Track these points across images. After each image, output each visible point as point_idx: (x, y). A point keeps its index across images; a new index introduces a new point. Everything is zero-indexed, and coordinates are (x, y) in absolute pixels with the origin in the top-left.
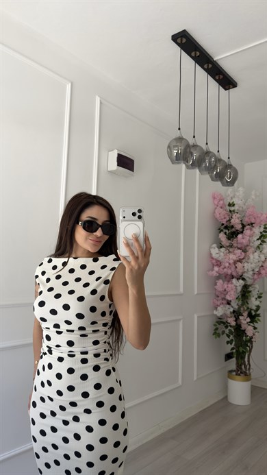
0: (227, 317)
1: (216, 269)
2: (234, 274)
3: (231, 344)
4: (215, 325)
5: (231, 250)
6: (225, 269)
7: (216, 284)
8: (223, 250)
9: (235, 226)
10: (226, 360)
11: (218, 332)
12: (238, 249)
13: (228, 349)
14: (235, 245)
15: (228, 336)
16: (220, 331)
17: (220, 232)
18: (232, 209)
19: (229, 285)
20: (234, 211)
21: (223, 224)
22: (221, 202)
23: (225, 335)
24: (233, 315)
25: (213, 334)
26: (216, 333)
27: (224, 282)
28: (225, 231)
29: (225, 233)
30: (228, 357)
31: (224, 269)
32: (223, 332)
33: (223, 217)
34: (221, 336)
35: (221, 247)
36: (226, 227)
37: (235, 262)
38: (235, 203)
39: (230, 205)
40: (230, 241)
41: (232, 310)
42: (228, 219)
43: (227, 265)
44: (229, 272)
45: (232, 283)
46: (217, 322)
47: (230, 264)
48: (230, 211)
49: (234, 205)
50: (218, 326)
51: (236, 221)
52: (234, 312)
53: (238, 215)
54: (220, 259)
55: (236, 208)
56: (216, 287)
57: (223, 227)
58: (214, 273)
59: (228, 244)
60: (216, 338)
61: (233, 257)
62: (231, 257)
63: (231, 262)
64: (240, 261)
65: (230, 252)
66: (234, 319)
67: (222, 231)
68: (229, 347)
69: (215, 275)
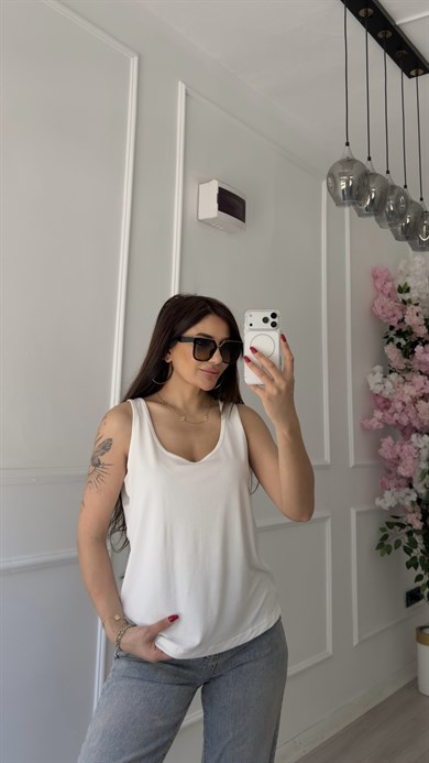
0: (406, 511)
1: (378, 414)
2: (416, 424)
3: (416, 569)
4: (383, 530)
5: (408, 376)
6: (396, 415)
7: (379, 446)
8: (393, 376)
9: (414, 330)
10: (408, 605)
11: (386, 543)
12: (421, 373)
13: (409, 579)
14: (416, 367)
15: (408, 551)
16: (391, 542)
17: (388, 343)
18: (406, 297)
19: (405, 447)
20: (410, 301)
21: (392, 328)
22: (389, 285)
23: (401, 548)
24: (417, 508)
25: (378, 548)
26: (383, 546)
27: (395, 440)
28: (397, 340)
29: (399, 345)
30: (413, 597)
31: (393, 414)
32: (398, 544)
33: (390, 314)
34: (393, 550)
35: (391, 372)
36: (400, 334)
37: (415, 401)
38: (411, 285)
39: (401, 290)
40: (406, 360)
41: (414, 497)
42: (400, 317)
43: (399, 406)
44: (405, 420)
45: (411, 443)
46: (387, 523)
47: (404, 404)
48: (404, 302)
49: (408, 290)
50: (389, 531)
51: (413, 319)
52: (419, 501)
53: (417, 309)
54: (386, 394)
55: (413, 295)
56: (381, 451)
57: (394, 332)
58: (374, 423)
59: (402, 367)
60: (382, 555)
61: (409, 391)
62: (406, 392)
63: (407, 399)
64: (424, 397)
65: (405, 380)
66: (420, 516)
67: (392, 340)
68: (413, 573)
69: (375, 426)
